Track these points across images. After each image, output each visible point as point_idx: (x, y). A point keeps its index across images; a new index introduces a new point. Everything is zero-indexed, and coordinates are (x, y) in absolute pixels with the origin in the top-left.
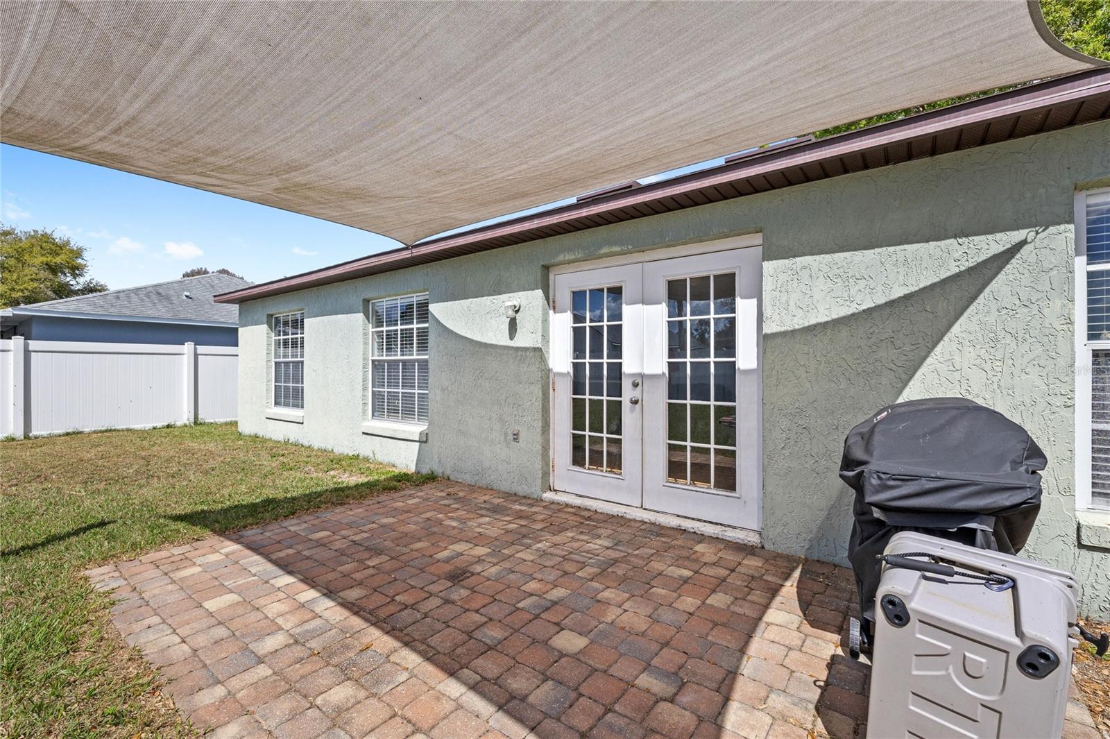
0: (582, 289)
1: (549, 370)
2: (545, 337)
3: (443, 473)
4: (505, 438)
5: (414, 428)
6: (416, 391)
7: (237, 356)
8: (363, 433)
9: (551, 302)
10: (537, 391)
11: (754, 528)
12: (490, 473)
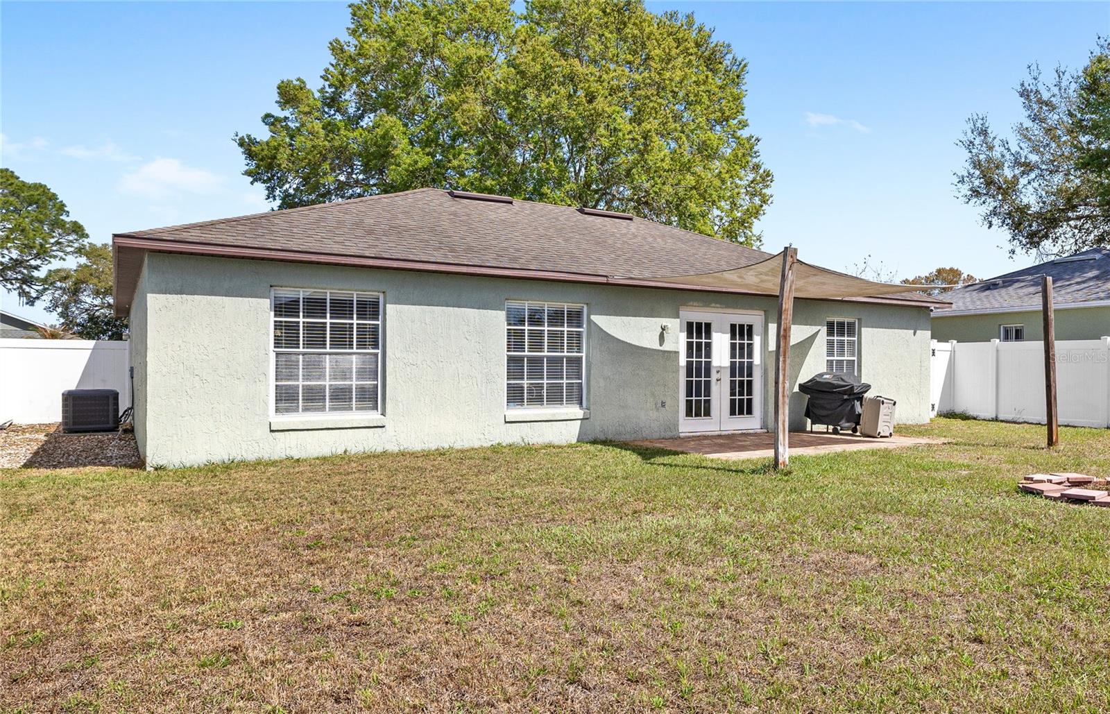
0: (692, 321)
3: (606, 438)
4: (656, 406)
5: (571, 410)
6: (565, 382)
8: (506, 422)
10: (677, 376)
11: (760, 427)
12: (645, 429)
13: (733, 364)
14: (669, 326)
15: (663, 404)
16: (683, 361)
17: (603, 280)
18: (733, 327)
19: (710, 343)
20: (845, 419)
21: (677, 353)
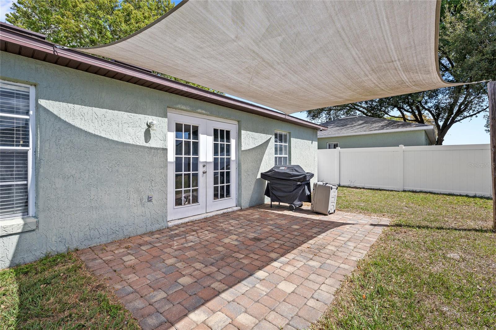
0: (182, 123)
10: (165, 171)
11: (235, 205)
12: (127, 227)
13: (216, 160)
14: (155, 122)
15: (150, 199)
16: (171, 156)
18: (216, 131)
19: (197, 142)
20: (298, 199)
21: (165, 150)
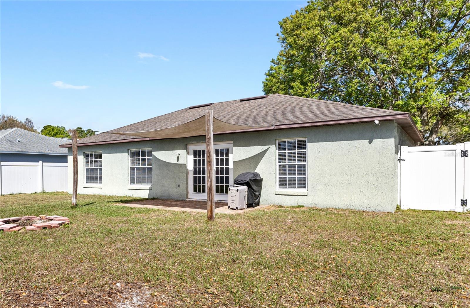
0: (196, 150)
1: (188, 169)
2: (186, 161)
3: (157, 197)
4: (176, 187)
5: (148, 186)
6: (147, 176)
7: (67, 166)
8: (128, 189)
9: (188, 153)
10: (185, 174)
12: (172, 196)
14: (181, 153)
15: (179, 186)
16: (192, 167)
17: (148, 139)
18: (217, 151)
21: (185, 164)
